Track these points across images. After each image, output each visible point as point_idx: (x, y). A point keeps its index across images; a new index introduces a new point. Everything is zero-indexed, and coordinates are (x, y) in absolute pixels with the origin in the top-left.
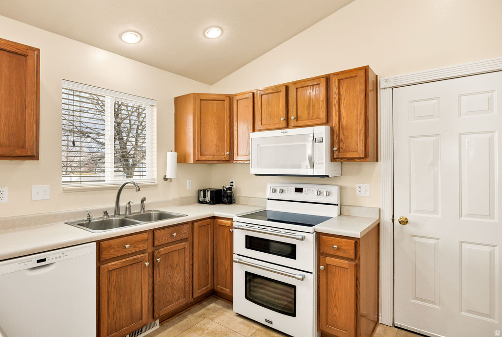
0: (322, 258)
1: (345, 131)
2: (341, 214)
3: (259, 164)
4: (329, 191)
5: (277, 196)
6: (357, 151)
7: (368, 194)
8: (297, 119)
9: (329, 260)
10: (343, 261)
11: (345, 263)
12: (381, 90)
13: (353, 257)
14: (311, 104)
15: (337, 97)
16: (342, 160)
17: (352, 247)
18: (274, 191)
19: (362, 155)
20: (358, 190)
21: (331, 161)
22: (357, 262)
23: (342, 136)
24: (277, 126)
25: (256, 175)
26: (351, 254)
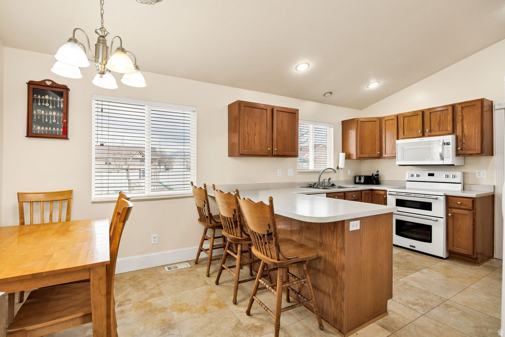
0: (450, 210)
1: (466, 138)
2: (464, 189)
3: (403, 159)
4: (454, 174)
5: (415, 178)
6: (475, 150)
7: (485, 177)
8: (430, 131)
9: (454, 211)
10: (464, 211)
11: (466, 212)
12: (496, 111)
13: (471, 208)
14: (441, 122)
15: (461, 118)
16: (465, 155)
17: (471, 203)
18: (412, 176)
19: (479, 152)
20: (477, 174)
21: (456, 156)
22: (474, 211)
23: (464, 141)
24: (416, 136)
25: (399, 165)
26: (470, 206)
